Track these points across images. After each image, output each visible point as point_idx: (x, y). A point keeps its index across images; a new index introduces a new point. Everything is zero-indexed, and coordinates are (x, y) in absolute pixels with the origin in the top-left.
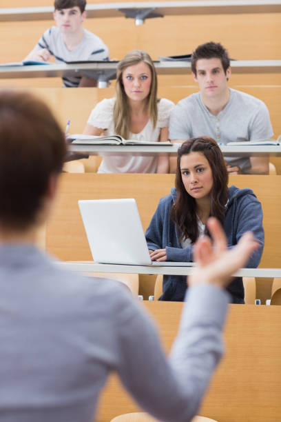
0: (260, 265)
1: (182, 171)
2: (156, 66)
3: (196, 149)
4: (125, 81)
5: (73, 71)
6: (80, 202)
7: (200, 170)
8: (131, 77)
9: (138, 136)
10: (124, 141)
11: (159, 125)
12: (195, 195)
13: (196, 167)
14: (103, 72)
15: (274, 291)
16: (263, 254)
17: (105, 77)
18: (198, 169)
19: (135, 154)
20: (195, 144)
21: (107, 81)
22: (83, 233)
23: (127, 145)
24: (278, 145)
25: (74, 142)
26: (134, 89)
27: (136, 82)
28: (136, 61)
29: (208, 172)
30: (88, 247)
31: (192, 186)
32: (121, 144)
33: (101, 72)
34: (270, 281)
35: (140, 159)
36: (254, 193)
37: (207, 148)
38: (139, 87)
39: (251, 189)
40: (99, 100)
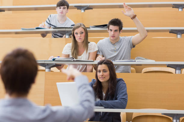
0: (126, 107)
1: (98, 71)
2: (88, 29)
3: (105, 63)
4: (75, 35)
5: (56, 31)
6: (57, 83)
7: (105, 71)
8: (77, 34)
9: (81, 57)
10: (75, 60)
11: (88, 52)
12: (101, 80)
13: (103, 70)
14: (68, 32)
15: (133, 118)
16: (127, 104)
17: (69, 34)
18: (104, 71)
19: (79, 65)
20: (105, 61)
21: (70, 35)
22: (58, 95)
23: (76, 61)
24: (135, 61)
25: (55, 60)
26: (79, 38)
27: (79, 35)
28: (78, 27)
29: (108, 73)
30: (60, 101)
31: (100, 77)
32: (74, 61)
33: (67, 32)
34: (132, 114)
35: (81, 66)
36: (124, 80)
37: (109, 64)
38: (80, 37)
39: (122, 78)
40: (66, 44)
